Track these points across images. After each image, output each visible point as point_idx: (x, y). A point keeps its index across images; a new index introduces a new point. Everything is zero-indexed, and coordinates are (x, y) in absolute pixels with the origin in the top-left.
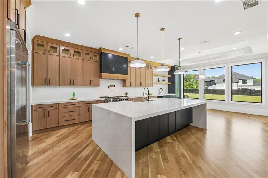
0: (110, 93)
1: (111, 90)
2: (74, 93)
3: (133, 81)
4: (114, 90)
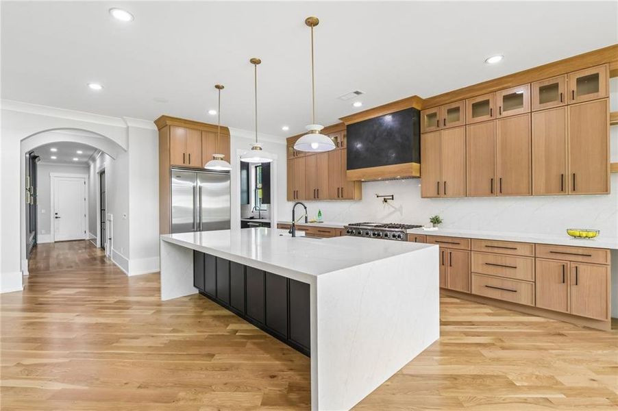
0: (390, 214)
1: (393, 207)
2: (320, 212)
3: (452, 177)
4: (401, 207)
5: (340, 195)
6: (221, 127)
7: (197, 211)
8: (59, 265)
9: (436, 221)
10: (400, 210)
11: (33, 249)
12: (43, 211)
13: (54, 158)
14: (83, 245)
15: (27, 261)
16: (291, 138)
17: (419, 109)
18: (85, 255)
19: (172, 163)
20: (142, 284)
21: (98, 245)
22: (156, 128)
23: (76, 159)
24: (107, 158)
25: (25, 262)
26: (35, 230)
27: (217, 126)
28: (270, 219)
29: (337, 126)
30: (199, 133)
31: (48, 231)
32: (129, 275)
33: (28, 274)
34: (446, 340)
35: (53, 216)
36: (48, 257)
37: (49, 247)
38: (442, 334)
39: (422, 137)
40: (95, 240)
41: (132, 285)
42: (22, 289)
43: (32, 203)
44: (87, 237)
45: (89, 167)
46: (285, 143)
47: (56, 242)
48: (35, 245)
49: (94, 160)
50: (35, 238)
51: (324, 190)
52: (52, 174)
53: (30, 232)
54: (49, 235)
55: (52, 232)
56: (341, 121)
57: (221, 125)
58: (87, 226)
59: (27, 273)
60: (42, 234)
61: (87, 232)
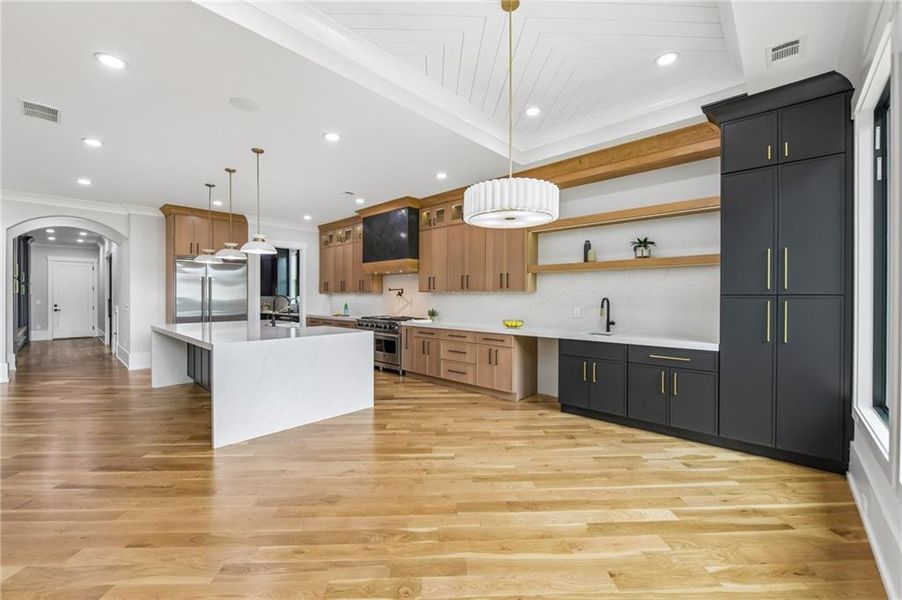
1: (406, 300)
2: (346, 305)
3: (438, 272)
4: (412, 301)
5: (362, 288)
6: (233, 215)
7: (207, 304)
8: (54, 361)
9: (432, 314)
10: (410, 303)
11: (23, 347)
12: (38, 302)
13: (52, 239)
14: (88, 342)
15: (14, 356)
16: (323, 226)
17: (417, 207)
18: (89, 351)
19: (177, 253)
20: (139, 376)
21: (107, 342)
22: (163, 216)
23: (80, 241)
24: (114, 245)
25: (12, 357)
26: (27, 323)
27: (228, 214)
28: (298, 312)
29: (354, 218)
30: (209, 221)
31: (45, 327)
32: (130, 369)
33: (15, 369)
34: (377, 407)
35: (51, 307)
36: (43, 354)
37: (44, 344)
38: (375, 404)
39: (420, 233)
40: (103, 337)
41: (132, 377)
42: (8, 381)
43: (23, 293)
44: (96, 333)
45: (99, 249)
46: (317, 231)
47: (54, 340)
48: (27, 343)
49: (103, 243)
50: (27, 333)
51: (350, 283)
52: (49, 258)
53: (19, 326)
54: (44, 332)
55: (50, 327)
56: (357, 214)
57: (234, 212)
58: (96, 322)
59: (13, 368)
60: (36, 329)
61: (96, 327)
